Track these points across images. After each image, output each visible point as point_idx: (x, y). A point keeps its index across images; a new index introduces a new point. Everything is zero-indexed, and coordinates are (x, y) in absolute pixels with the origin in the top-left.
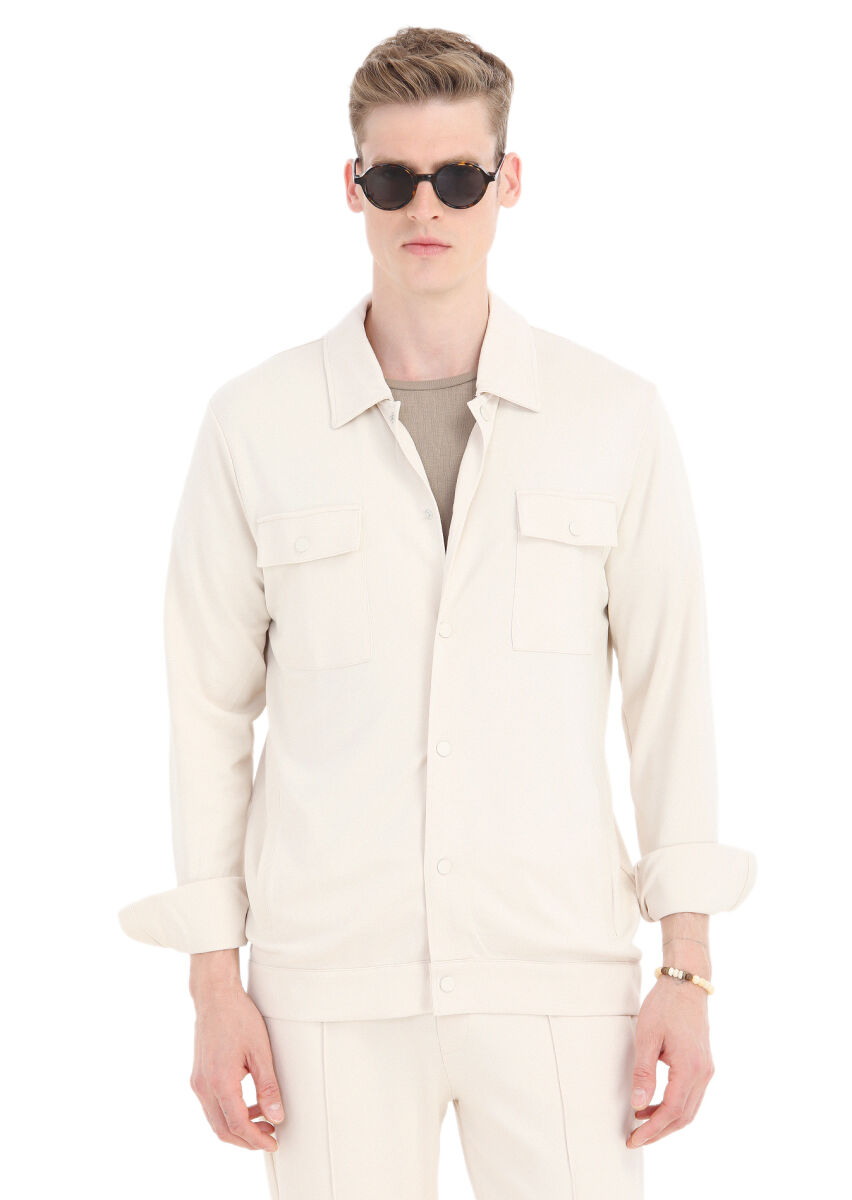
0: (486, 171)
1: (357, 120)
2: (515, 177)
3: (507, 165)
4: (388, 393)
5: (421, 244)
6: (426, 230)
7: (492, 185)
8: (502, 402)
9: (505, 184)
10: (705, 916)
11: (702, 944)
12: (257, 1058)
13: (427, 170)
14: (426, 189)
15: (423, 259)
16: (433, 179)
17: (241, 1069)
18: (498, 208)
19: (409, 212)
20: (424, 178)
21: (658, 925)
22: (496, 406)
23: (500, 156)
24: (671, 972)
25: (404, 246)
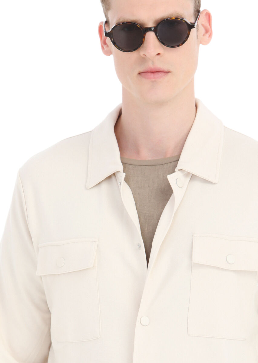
0: (189, 22)
2: (208, 25)
3: (202, 17)
4: (120, 167)
5: (150, 72)
6: (153, 63)
7: (193, 31)
8: (193, 177)
9: (202, 30)
13: (151, 24)
14: (151, 37)
15: (153, 82)
16: (155, 30)
18: (198, 45)
19: (141, 52)
20: (149, 29)
22: (188, 179)
23: (197, 12)
25: (140, 73)
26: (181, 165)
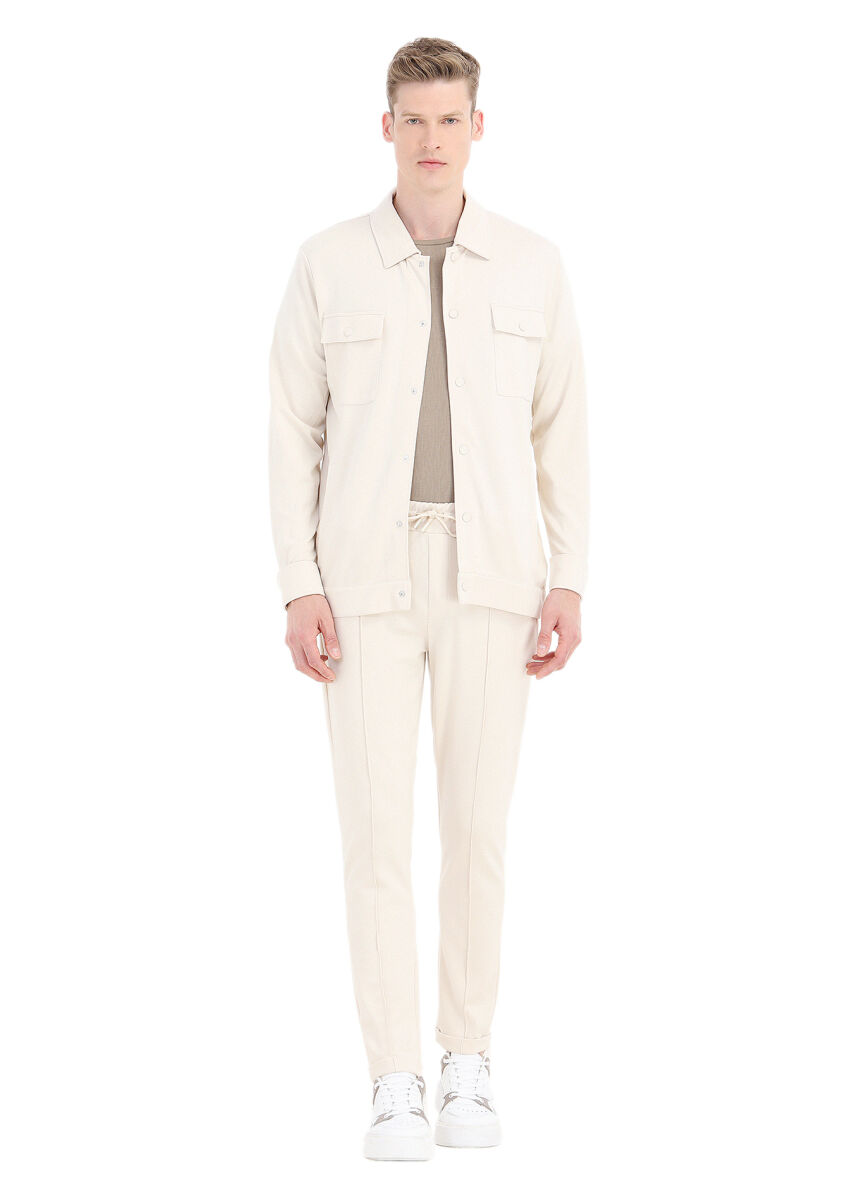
2: (481, 123)
5: (429, 162)
6: (433, 154)
15: (430, 171)
17: (316, 631)
25: (418, 163)
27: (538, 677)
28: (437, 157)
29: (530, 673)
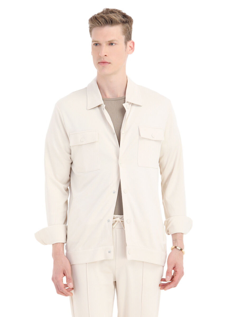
1: (91, 31)
2: (133, 47)
4: (102, 102)
6: (104, 59)
9: (129, 48)
10: (182, 234)
11: (182, 240)
12: (66, 271)
15: (103, 66)
17: (62, 275)
21: (170, 236)
22: (131, 105)
24: (177, 248)
25: (99, 63)
26: (126, 100)
27: (165, 290)
28: (106, 59)
29: (161, 289)
